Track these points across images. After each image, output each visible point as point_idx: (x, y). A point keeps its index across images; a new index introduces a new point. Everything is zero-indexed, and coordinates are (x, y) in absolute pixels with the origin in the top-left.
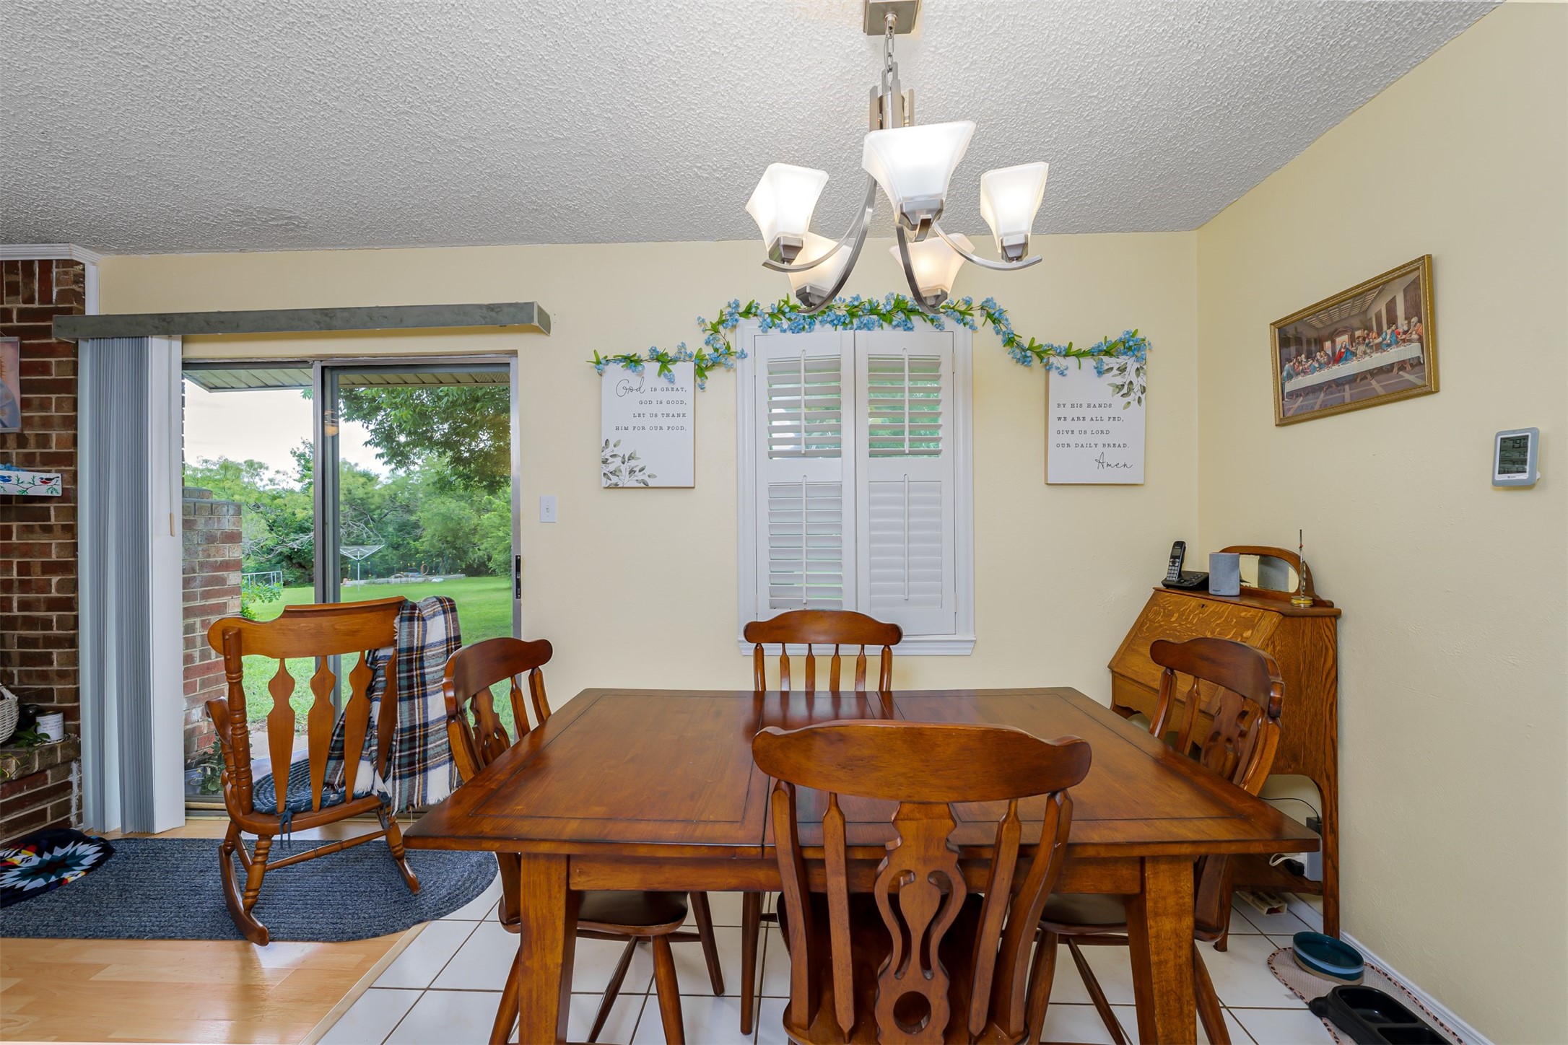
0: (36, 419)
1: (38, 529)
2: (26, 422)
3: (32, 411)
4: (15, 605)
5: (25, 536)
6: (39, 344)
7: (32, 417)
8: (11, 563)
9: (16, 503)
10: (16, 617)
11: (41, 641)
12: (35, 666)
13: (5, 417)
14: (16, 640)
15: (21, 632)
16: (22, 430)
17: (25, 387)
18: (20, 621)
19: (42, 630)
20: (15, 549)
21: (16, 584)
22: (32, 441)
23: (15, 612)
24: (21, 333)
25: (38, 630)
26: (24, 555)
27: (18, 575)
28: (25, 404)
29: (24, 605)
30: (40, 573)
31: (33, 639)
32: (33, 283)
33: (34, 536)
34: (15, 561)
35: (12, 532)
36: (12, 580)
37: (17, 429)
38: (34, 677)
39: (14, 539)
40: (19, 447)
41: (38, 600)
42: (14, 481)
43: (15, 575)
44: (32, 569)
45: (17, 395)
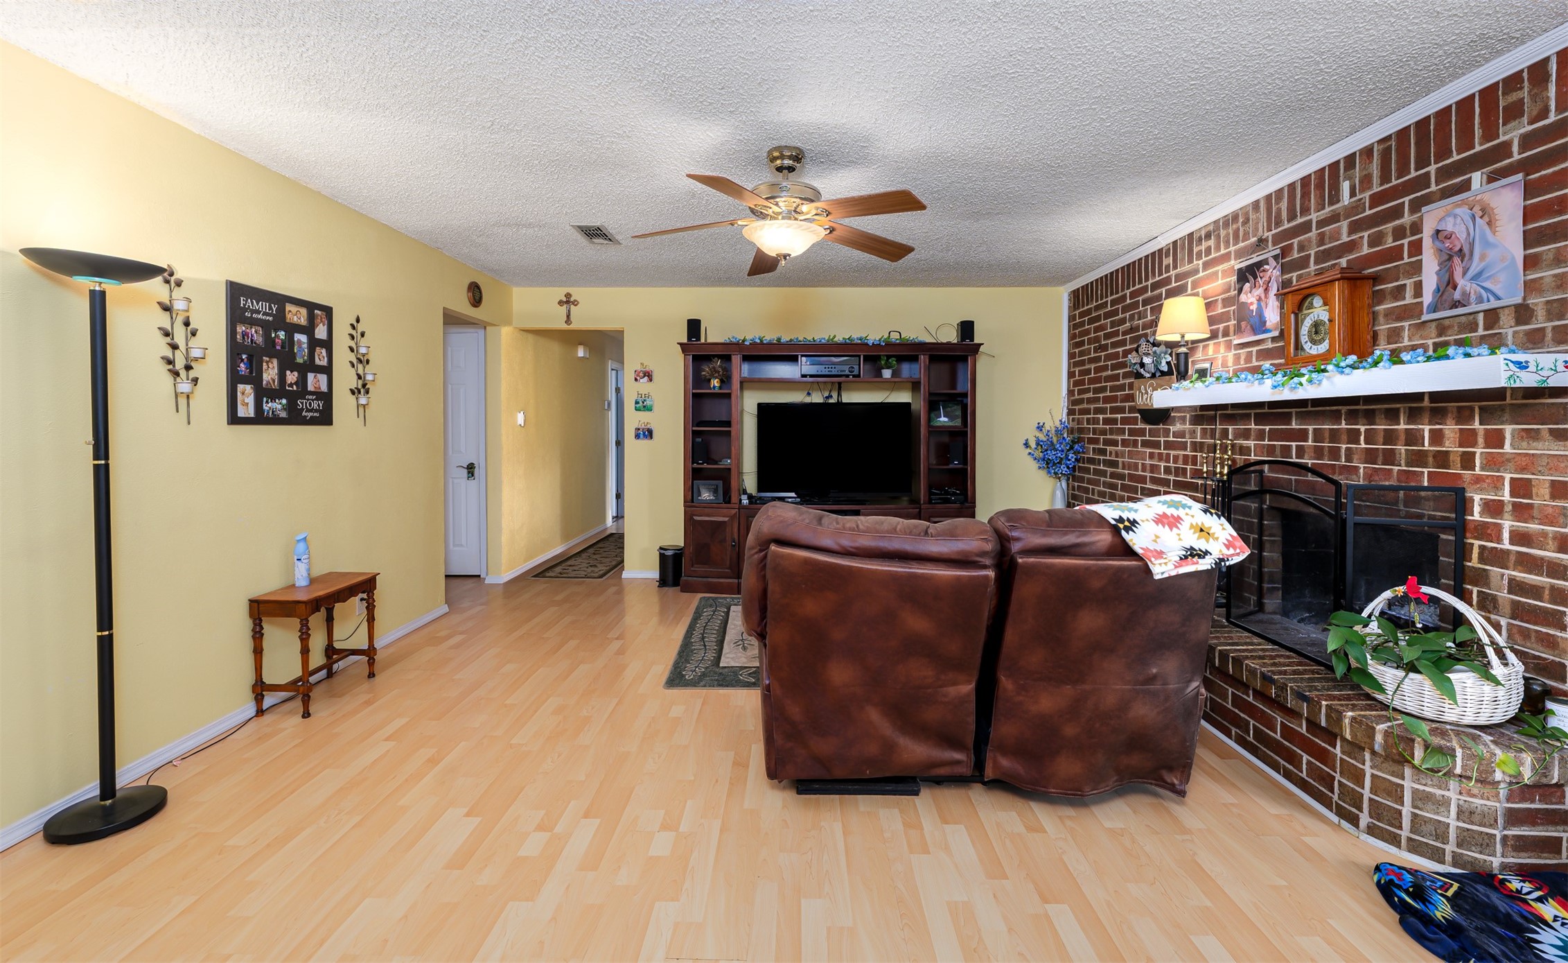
0: (1547, 280)
1: (1546, 435)
2: (1530, 287)
3: (1542, 270)
4: (1506, 535)
5: (1524, 444)
6: (1555, 173)
7: (1541, 278)
8: (1503, 478)
9: (1512, 399)
10: (1508, 552)
11: (1547, 592)
12: (1535, 624)
13: (1498, 286)
14: (1506, 582)
15: (1514, 573)
16: (1524, 299)
17: (1530, 239)
18: (1513, 558)
19: (1548, 576)
20: (1509, 460)
21: (1508, 508)
22: (1541, 313)
23: (1506, 545)
24: (1525, 166)
25: (1542, 575)
26: (1523, 470)
27: (1512, 496)
28: (1531, 263)
29: (1519, 538)
30: (1547, 497)
31: (1534, 586)
32: (1547, 89)
33: (1540, 445)
34: (1508, 476)
35: (1504, 438)
36: (1503, 501)
37: (1518, 300)
38: (1533, 639)
39: (1507, 448)
40: (1518, 323)
41: (1544, 534)
42: (1532, 368)
43: (1506, 496)
44: (1534, 491)
45: (1519, 253)
